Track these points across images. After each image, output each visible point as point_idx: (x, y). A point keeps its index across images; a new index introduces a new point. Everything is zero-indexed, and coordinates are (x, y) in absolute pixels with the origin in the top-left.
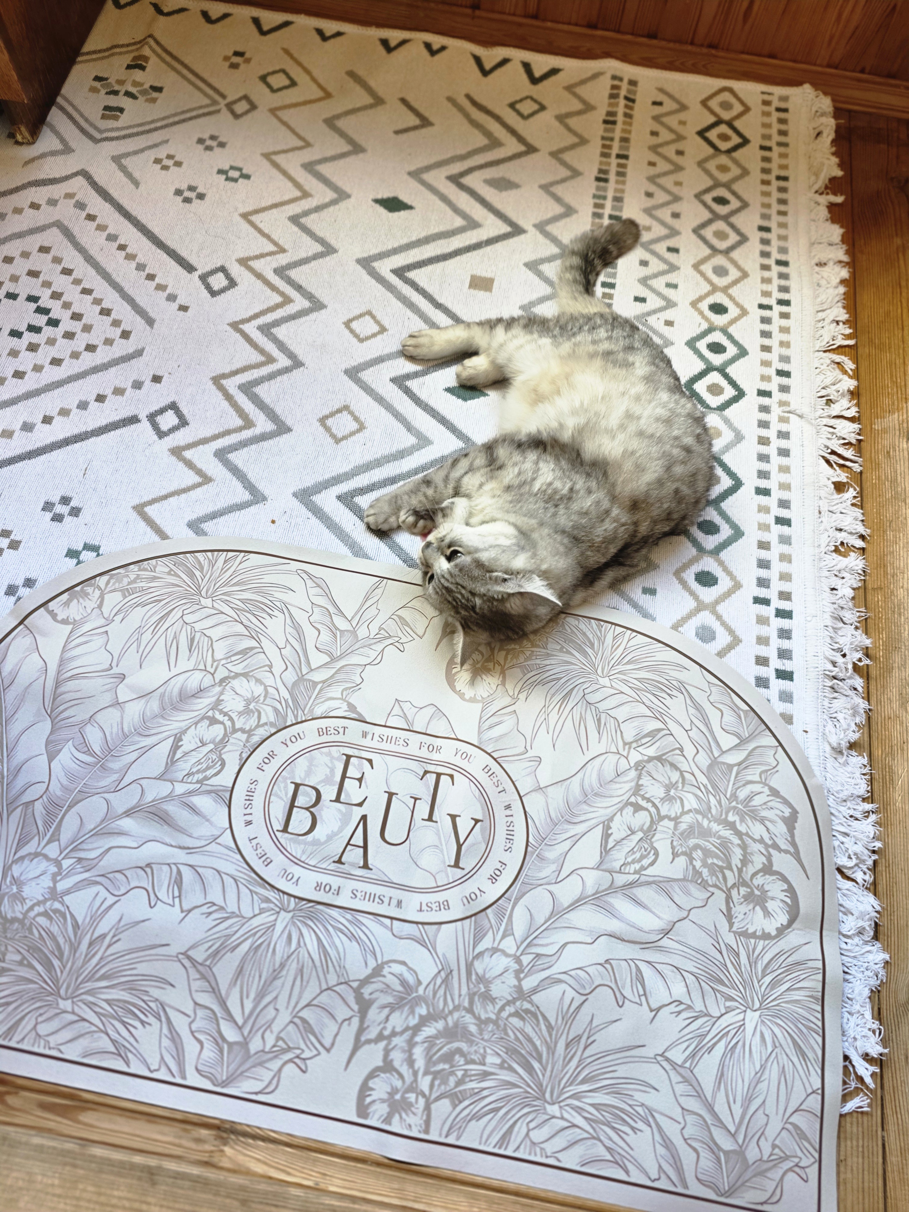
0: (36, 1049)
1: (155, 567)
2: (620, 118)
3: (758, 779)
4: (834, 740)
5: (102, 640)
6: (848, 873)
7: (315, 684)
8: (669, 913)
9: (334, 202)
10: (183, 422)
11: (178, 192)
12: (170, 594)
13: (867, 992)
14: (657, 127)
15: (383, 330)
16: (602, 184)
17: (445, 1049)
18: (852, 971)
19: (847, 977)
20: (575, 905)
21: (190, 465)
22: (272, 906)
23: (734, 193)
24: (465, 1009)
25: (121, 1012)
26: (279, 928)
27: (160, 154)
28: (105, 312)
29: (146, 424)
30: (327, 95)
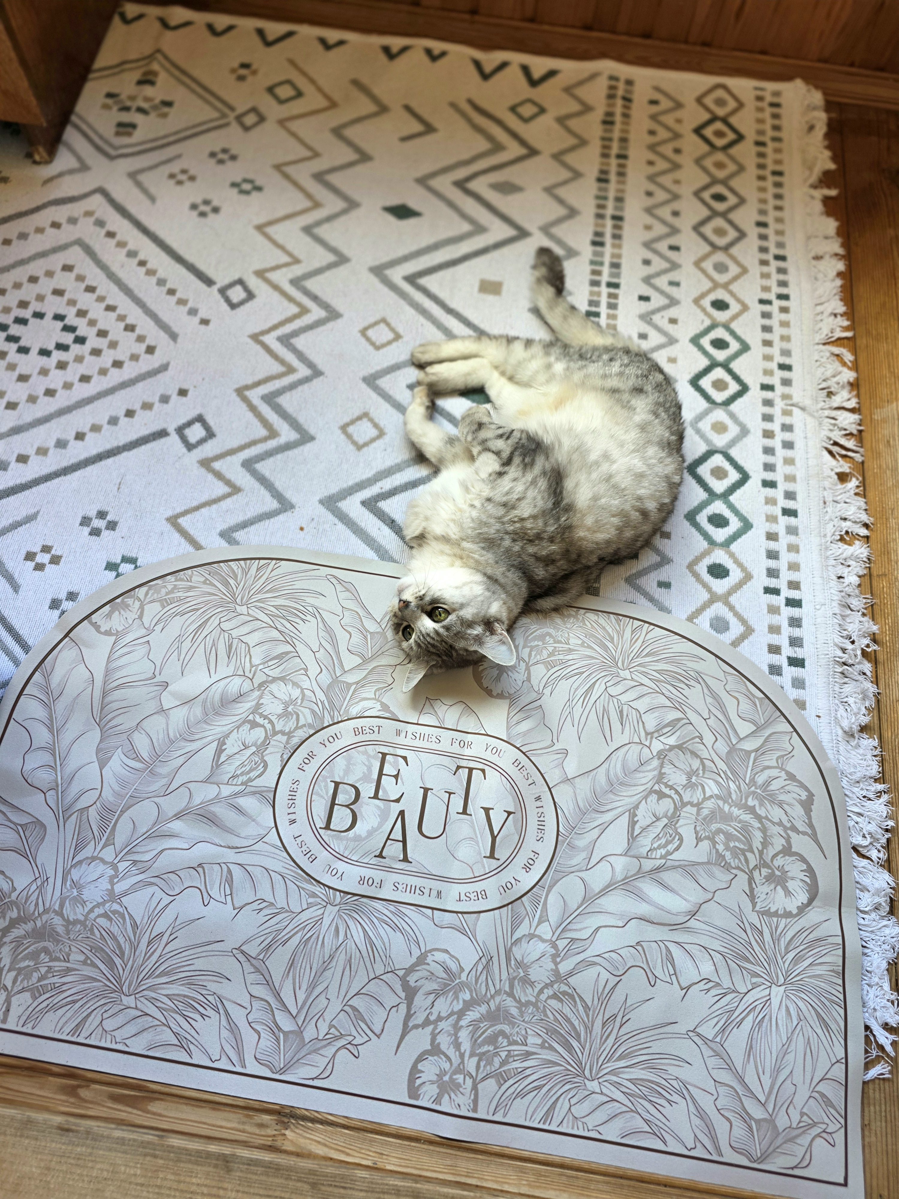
0: (103, 1044)
1: (191, 577)
2: (618, 118)
3: (776, 765)
4: (845, 724)
5: (143, 650)
6: (864, 851)
7: (349, 685)
8: (695, 895)
9: (344, 212)
10: (210, 434)
11: (194, 207)
12: (207, 603)
13: (885, 965)
14: (654, 126)
15: (398, 337)
16: (603, 185)
17: (489, 1031)
18: (870, 945)
19: (866, 951)
20: (605, 891)
21: (219, 475)
22: (319, 900)
23: (732, 190)
24: (506, 992)
25: (181, 1006)
26: (326, 921)
27: (174, 168)
28: (130, 328)
29: (174, 438)
30: (333, 105)
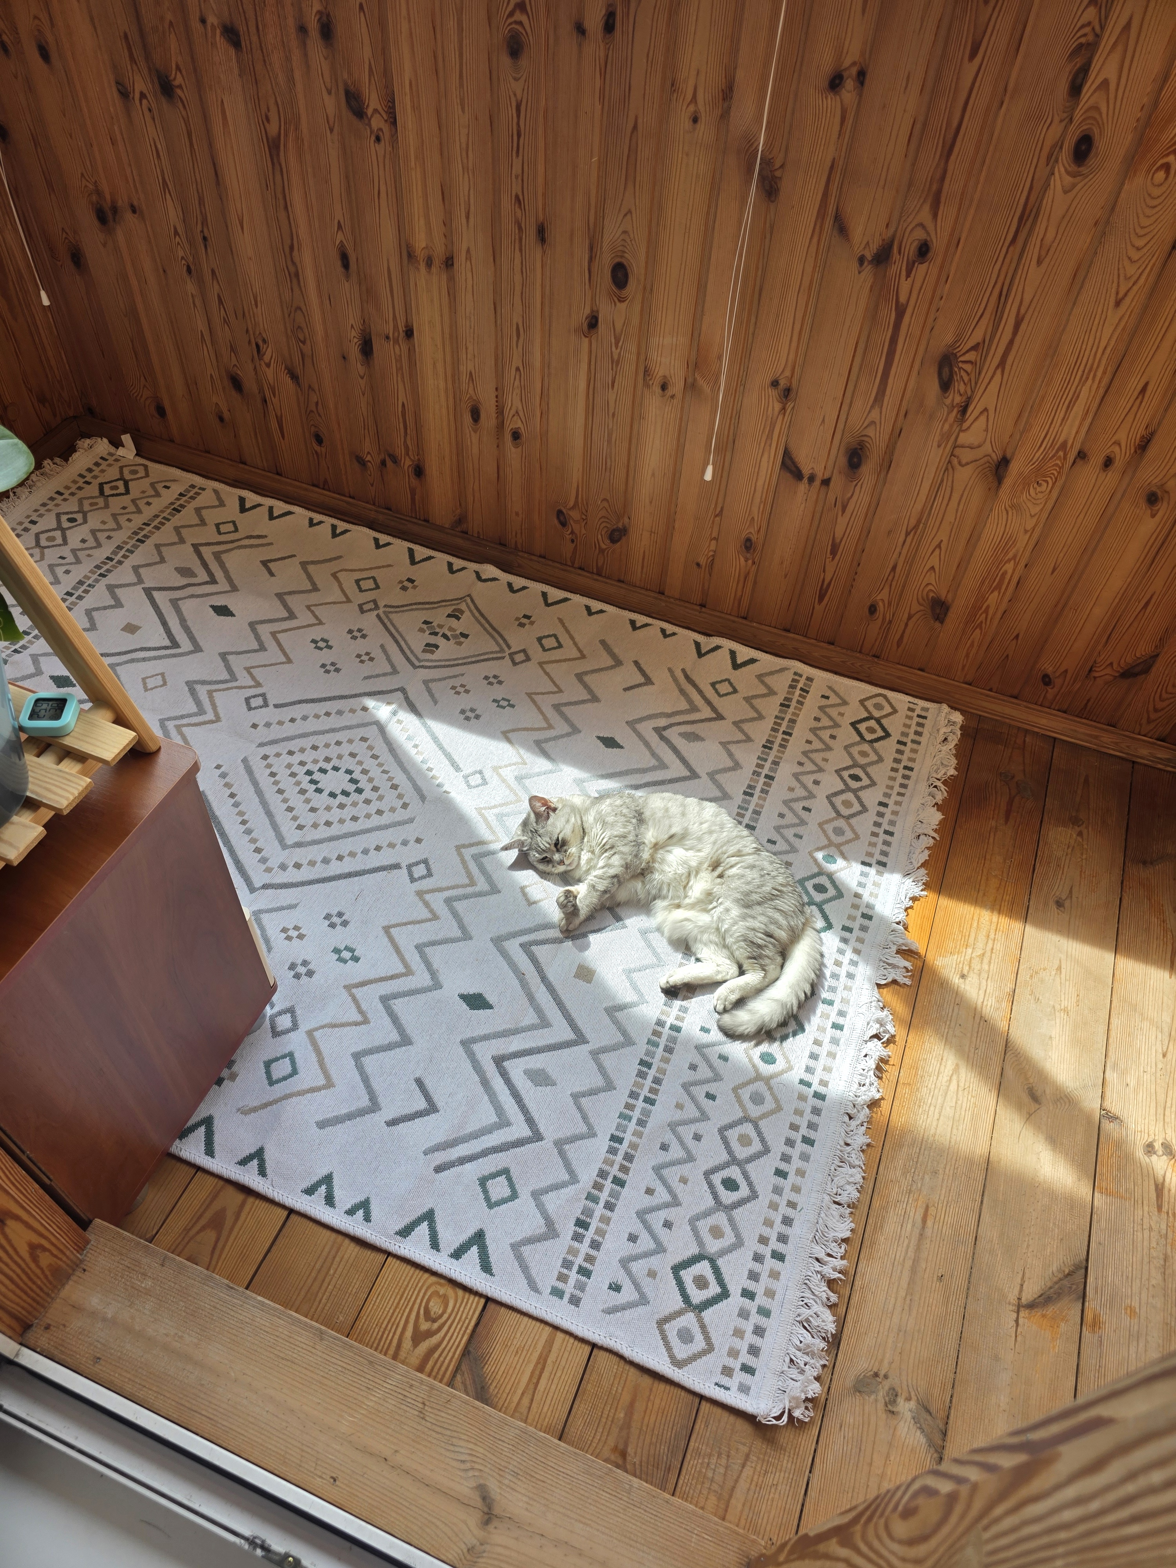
2: (794, 704)
9: (568, 735)
10: (429, 874)
11: (463, 712)
14: (820, 715)
16: (766, 751)
21: (427, 904)
23: (867, 774)
27: (457, 682)
28: (395, 787)
29: (404, 871)
30: (583, 657)
